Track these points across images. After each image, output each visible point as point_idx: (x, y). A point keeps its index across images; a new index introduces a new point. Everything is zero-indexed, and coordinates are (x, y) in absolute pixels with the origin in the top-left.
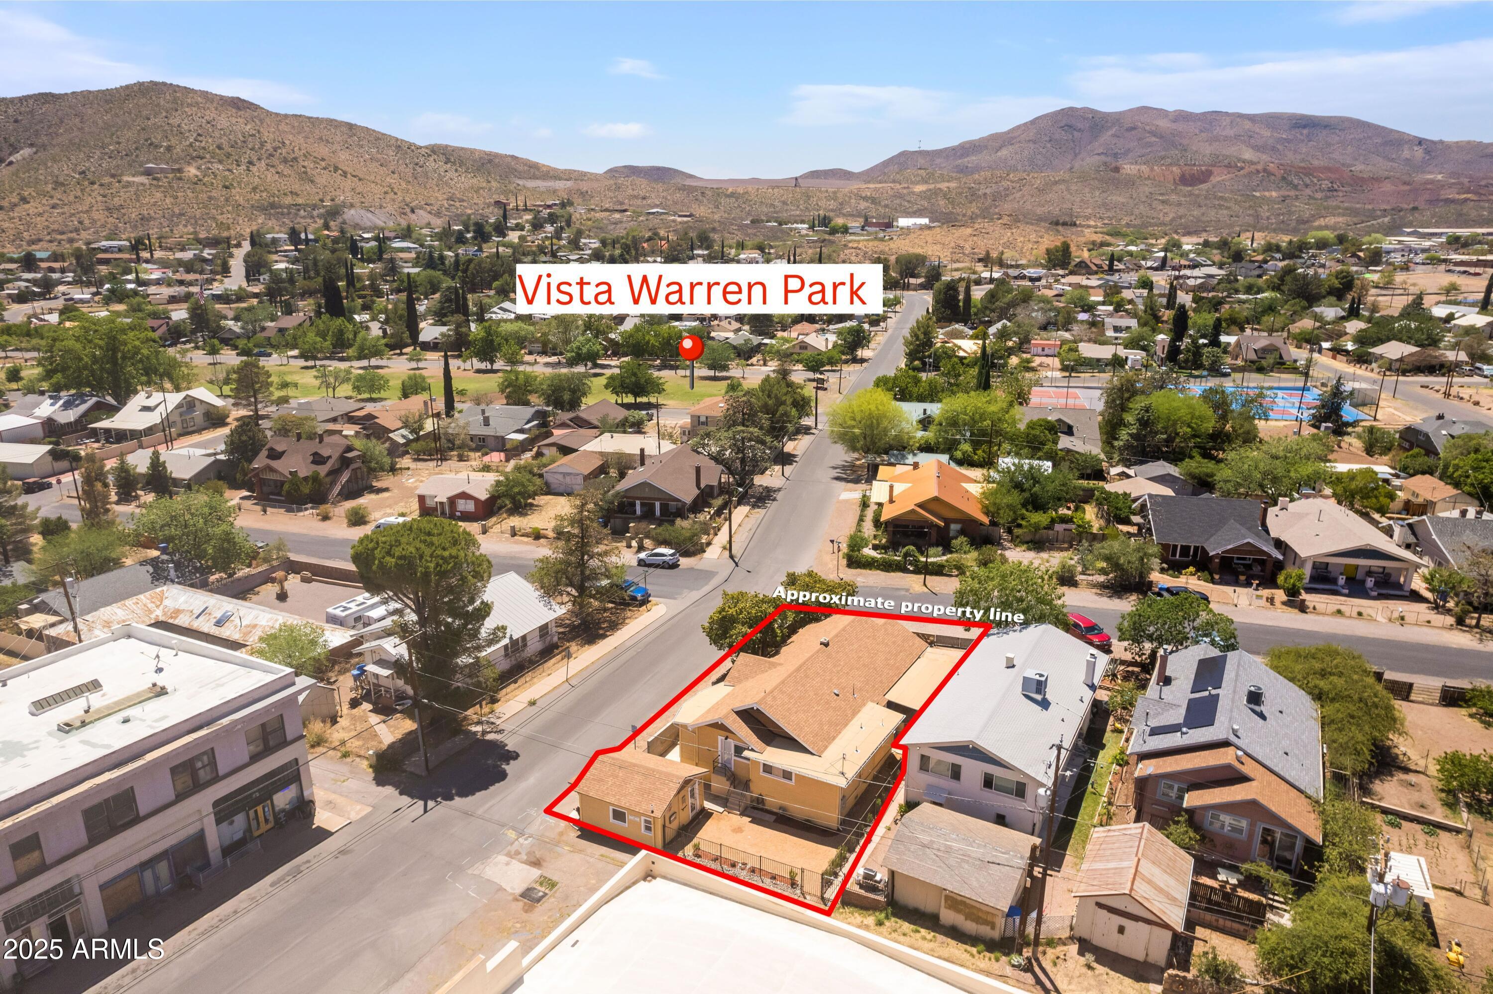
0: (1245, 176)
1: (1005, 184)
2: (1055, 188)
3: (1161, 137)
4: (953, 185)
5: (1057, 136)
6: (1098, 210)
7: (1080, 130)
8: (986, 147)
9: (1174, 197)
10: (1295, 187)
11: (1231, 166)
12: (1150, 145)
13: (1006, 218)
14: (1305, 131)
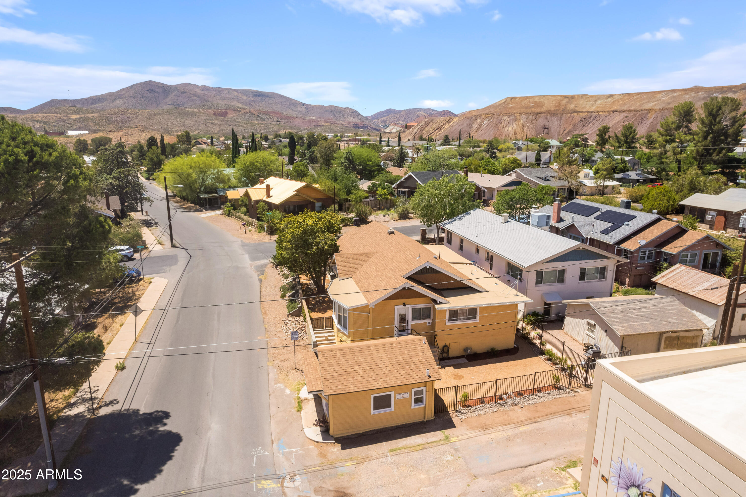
0: (242, 114)
1: (127, 115)
2: (156, 117)
3: (199, 97)
4: (96, 115)
5: (145, 95)
6: (181, 128)
7: (157, 92)
8: (106, 99)
9: (216, 121)
10: (264, 120)
11: (235, 110)
12: (195, 100)
13: (140, 127)
14: (260, 98)
